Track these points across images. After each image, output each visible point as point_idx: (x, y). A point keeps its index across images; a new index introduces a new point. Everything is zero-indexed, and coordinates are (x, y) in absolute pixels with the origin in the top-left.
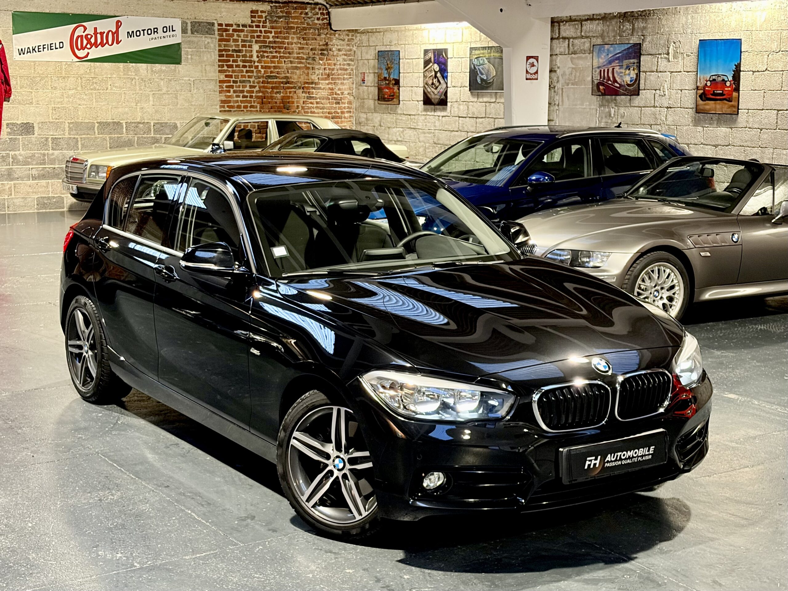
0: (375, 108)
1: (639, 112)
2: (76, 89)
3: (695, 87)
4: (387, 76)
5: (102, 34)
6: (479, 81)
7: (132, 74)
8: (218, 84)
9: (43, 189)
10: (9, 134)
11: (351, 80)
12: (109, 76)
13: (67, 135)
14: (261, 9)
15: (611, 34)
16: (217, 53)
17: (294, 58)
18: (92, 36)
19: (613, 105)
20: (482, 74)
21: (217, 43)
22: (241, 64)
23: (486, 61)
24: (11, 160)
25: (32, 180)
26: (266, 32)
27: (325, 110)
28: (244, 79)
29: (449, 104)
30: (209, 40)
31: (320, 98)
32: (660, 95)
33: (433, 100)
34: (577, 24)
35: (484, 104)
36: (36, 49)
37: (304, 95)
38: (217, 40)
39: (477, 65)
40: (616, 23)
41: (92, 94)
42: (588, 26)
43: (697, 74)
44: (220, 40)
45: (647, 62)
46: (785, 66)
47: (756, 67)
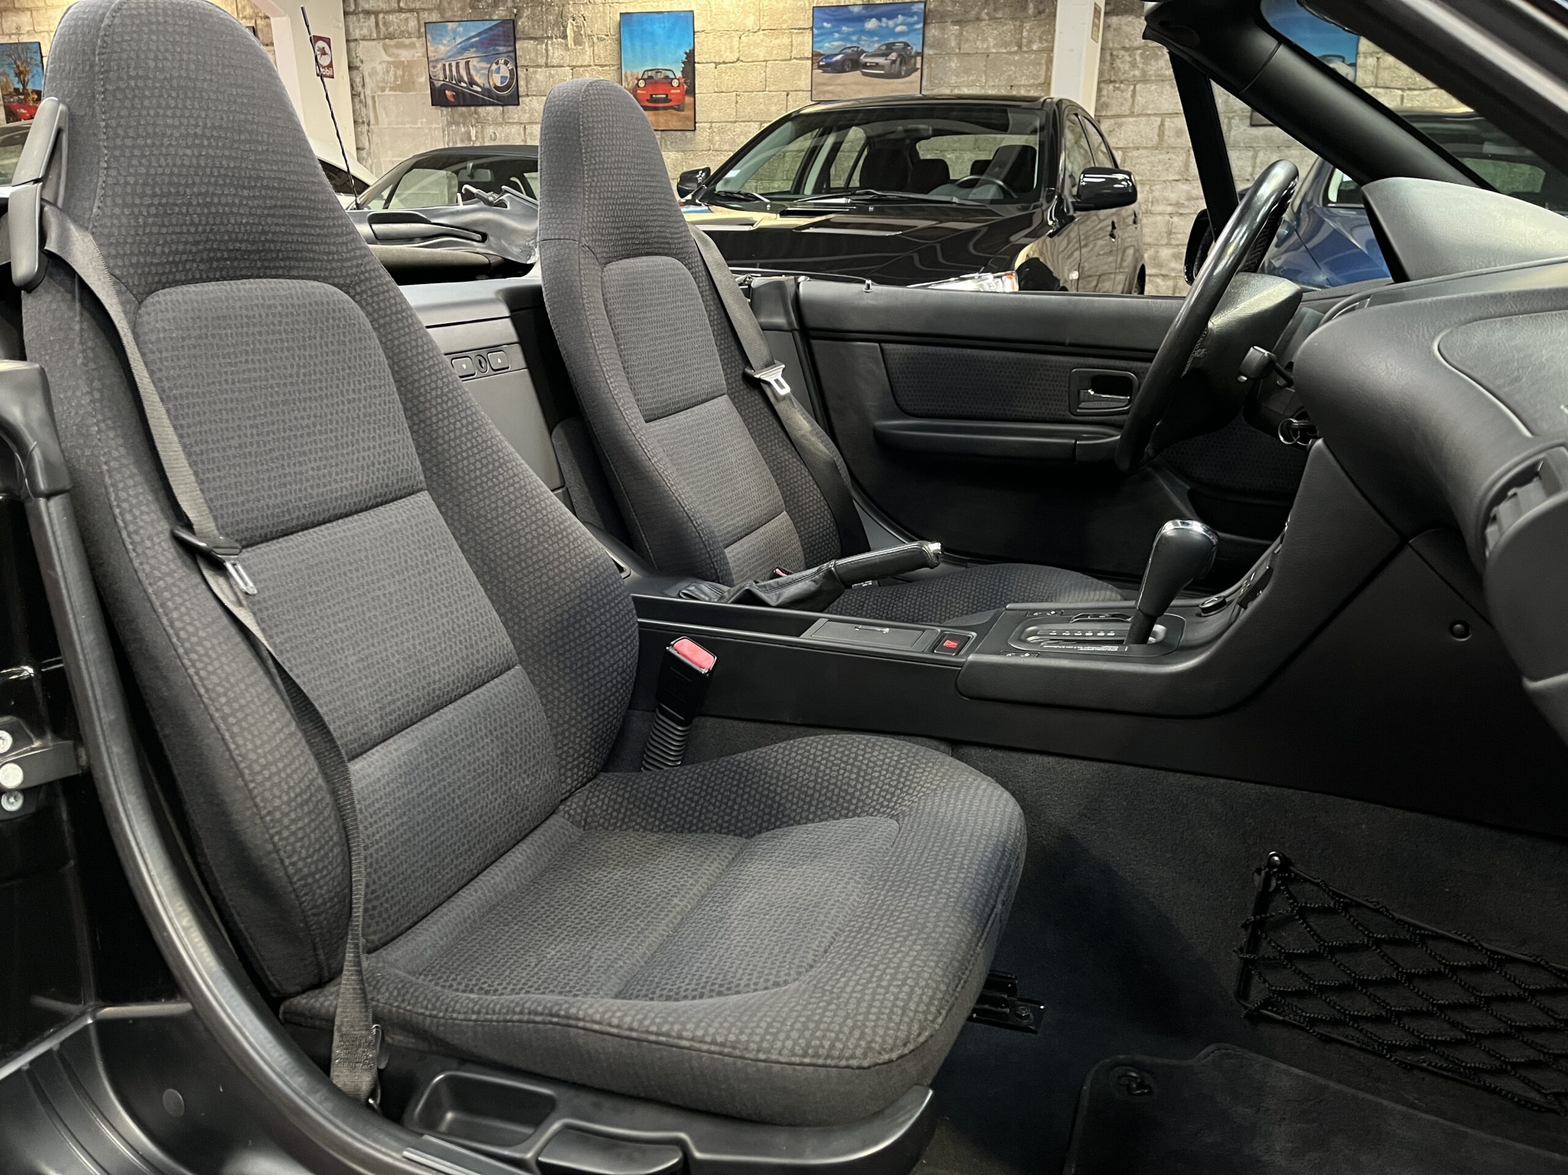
1: (522, 131)
4: (17, 85)
15: (457, 5)
19: (473, 121)
43: (620, 68)
45: (529, 51)
46: (770, 53)
47: (721, 56)
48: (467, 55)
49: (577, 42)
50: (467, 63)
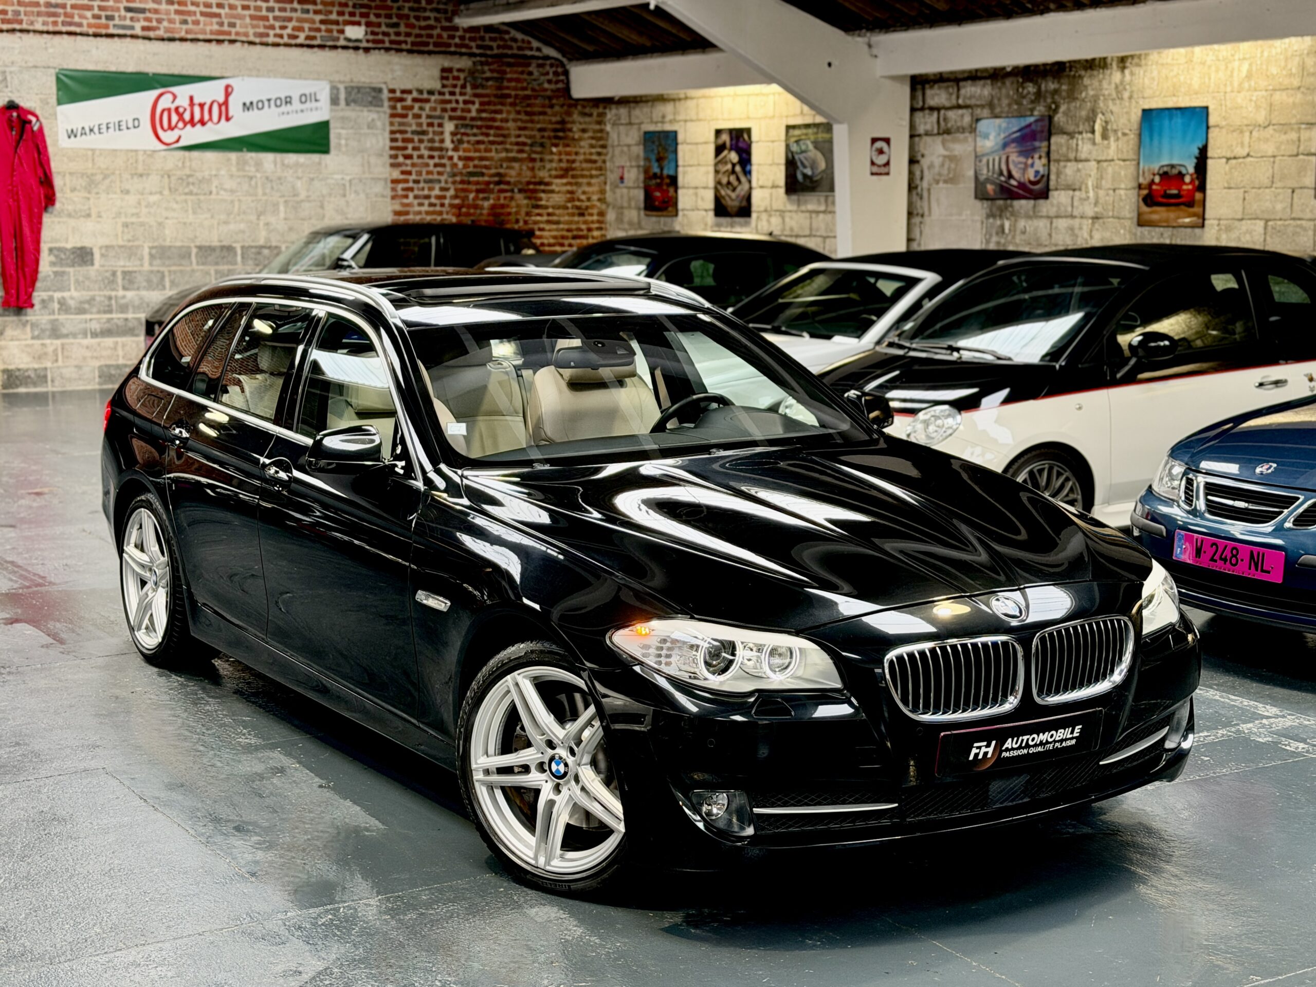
0: (639, 223)
1: (1048, 225)
2: (161, 193)
3: (1136, 185)
4: (656, 170)
5: (202, 106)
6: (800, 177)
7: (251, 170)
8: (390, 185)
9: (109, 352)
10: (53, 264)
11: (602, 178)
12: (214, 172)
13: (146, 267)
14: (458, 66)
15: (1005, 102)
16: (387, 135)
17: (511, 144)
18: (185, 110)
19: (1008, 214)
20: (805, 167)
21: (387, 120)
22: (426, 153)
23: (811, 147)
24: (56, 306)
25: (92, 337)
26: (465, 102)
27: (561, 226)
28: (430, 177)
29: (754, 215)
30: (374, 116)
31: (553, 207)
32: (1081, 199)
33: (729, 209)
34: (952, 87)
35: (808, 215)
36: (96, 130)
37: (525, 202)
38: (387, 116)
39: (797, 153)
40: (1012, 83)
41: (186, 201)
42: (971, 91)
43: (1138, 164)
44: (393, 116)
45: (1061, 145)
46: (1278, 148)
47: (1232, 151)
48: (1008, 150)
49: (1105, 137)
50: (1008, 158)
